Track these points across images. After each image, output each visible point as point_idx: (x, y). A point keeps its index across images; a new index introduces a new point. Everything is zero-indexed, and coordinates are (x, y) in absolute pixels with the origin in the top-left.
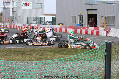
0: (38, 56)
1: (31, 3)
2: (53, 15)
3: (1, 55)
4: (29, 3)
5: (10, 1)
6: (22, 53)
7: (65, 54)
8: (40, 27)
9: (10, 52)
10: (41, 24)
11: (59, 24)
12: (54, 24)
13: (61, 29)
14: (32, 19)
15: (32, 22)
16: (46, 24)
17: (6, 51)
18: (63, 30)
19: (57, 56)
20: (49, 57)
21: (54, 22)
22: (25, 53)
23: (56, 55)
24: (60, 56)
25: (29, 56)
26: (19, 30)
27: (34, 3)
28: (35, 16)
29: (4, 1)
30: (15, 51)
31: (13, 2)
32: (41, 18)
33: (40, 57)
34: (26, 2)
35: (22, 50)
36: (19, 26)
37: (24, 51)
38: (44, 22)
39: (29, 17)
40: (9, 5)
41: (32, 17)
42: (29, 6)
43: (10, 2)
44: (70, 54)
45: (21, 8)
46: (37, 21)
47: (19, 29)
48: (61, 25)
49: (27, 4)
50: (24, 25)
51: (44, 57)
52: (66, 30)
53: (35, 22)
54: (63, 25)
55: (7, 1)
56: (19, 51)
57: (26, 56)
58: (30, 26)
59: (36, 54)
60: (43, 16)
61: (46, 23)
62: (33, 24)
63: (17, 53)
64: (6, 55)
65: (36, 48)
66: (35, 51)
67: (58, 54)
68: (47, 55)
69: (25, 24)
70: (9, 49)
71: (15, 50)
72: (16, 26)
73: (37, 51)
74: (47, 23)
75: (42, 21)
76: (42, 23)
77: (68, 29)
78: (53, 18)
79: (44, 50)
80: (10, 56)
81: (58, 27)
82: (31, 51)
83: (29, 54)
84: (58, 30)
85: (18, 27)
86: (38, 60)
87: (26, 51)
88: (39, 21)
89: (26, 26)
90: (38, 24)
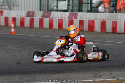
8: (79, 19)
10: (80, 10)
15: (53, 5)
16: (98, 12)
26: (13, 30)
36: (14, 19)
38: (91, 3)
46: (69, 1)
47: (15, 26)
50: (30, 14)
53: (63, 5)
58: (47, 17)
61: (98, 7)
62: (57, 10)
69: (33, 13)
72: (6, 19)
74: (100, 8)
76: (85, 7)
85: (10, 21)
88: (76, 2)
89: (35, 18)
90: (72, 11)
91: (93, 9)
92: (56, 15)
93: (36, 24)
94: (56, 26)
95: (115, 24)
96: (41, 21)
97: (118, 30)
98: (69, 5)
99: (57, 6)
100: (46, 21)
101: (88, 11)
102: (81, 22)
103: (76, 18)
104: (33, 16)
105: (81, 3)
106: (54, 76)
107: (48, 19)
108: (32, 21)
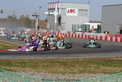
0: (81, 68)
1: (76, 10)
2: (98, 22)
3: (43, 66)
4: (74, 10)
5: (55, 7)
6: (65, 64)
7: (110, 66)
8: (85, 34)
9: (52, 62)
10: (86, 32)
11: (105, 33)
12: (99, 32)
13: (106, 38)
14: (77, 27)
17: (48, 62)
18: (109, 38)
19: (101, 69)
20: (93, 69)
21: (99, 30)
22: (67, 65)
23: (100, 67)
24: (104, 68)
25: (72, 68)
27: (79, 10)
28: (80, 24)
29: (48, 8)
30: (57, 62)
31: (58, 9)
32: (86, 25)
33: (83, 69)
34: (71, 9)
35: (65, 61)
36: (63, 34)
37: (67, 62)
38: (89, 29)
39: (74, 24)
40: (54, 11)
41: (77, 24)
42: (74, 12)
43: (54, 9)
44: (115, 66)
45: (66, 15)
46: (82, 28)
48: (106, 33)
49: (72, 11)
51: (88, 69)
52: (111, 39)
53: (80, 30)
54: (108, 33)
55: (52, 8)
56: (61, 62)
57: (69, 68)
58: (74, 33)
59: (79, 66)
60: (89, 24)
62: (78, 31)
63: (59, 64)
64: (47, 66)
65: (79, 58)
66: (78, 62)
67: (103, 65)
68: (91, 67)
69: (70, 32)
70: (51, 59)
71: (57, 60)
72: (61, 34)
73: (81, 62)
75: (87, 28)
76: (87, 31)
77: (113, 37)
78: (98, 25)
79: (88, 61)
80: (52, 67)
81: (103, 35)
82: (74, 62)
83: (71, 66)
84: (103, 38)
86: (81, 72)
87: (69, 62)
88: (84, 29)
89: (70, 34)
90: (83, 32)
91: (90, 31)
92: (77, 33)
93: (71, 36)
94: (77, 36)
95: (97, 37)
96: (72, 35)
97: (98, 39)
98: (82, 30)
99: (78, 30)
100: (74, 35)
101: (88, 32)
102: (86, 36)
103: (84, 34)
104: (70, 33)
105: (86, 29)
106: (75, 55)
107: (75, 34)
108: (69, 35)
